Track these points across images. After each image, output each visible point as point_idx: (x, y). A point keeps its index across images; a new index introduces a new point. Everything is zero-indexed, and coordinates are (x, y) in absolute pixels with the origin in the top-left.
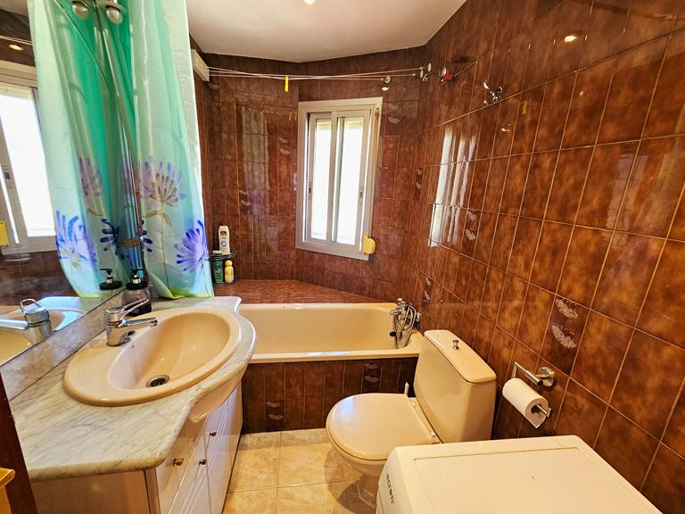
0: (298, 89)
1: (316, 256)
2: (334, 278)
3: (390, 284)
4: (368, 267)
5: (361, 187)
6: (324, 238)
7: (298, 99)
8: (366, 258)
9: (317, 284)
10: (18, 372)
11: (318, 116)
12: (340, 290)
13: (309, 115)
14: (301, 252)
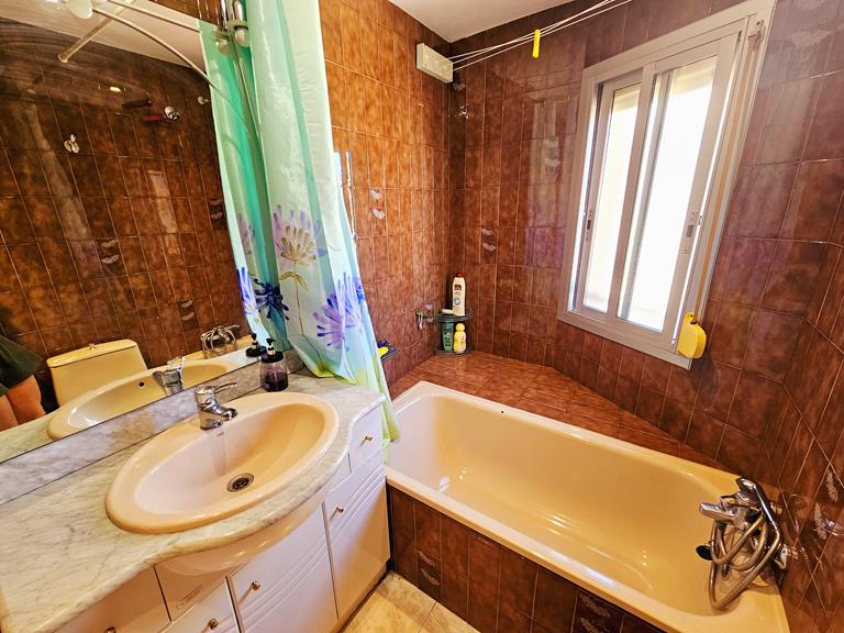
0: (584, 47)
1: (588, 339)
2: (614, 383)
3: (739, 434)
4: (687, 382)
5: (692, 215)
6: (603, 307)
7: (583, 64)
8: (686, 365)
9: (584, 384)
10: (108, 436)
11: (617, 85)
12: (623, 407)
13: (600, 87)
14: (563, 327)
